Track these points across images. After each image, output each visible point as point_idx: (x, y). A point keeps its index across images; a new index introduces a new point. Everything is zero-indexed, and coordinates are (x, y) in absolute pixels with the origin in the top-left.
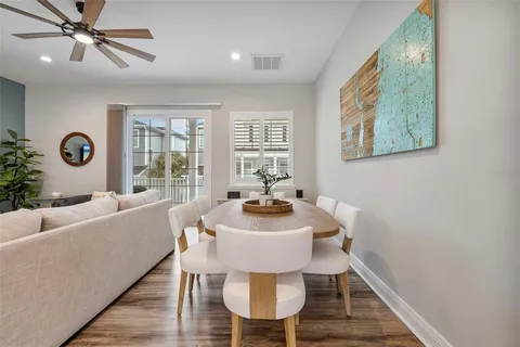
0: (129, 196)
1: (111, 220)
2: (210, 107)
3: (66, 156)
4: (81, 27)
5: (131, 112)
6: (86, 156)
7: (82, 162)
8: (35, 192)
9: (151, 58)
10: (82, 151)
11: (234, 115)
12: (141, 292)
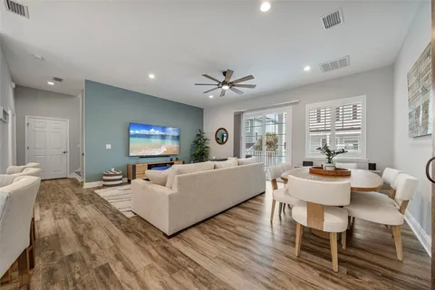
0: (243, 159)
1: (235, 169)
2: (291, 104)
3: (217, 139)
4: (224, 83)
5: (244, 114)
6: (225, 139)
7: (223, 143)
8: (207, 157)
9: (253, 86)
10: (223, 136)
11: (309, 107)
12: (247, 205)
